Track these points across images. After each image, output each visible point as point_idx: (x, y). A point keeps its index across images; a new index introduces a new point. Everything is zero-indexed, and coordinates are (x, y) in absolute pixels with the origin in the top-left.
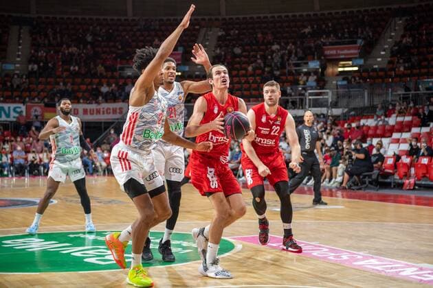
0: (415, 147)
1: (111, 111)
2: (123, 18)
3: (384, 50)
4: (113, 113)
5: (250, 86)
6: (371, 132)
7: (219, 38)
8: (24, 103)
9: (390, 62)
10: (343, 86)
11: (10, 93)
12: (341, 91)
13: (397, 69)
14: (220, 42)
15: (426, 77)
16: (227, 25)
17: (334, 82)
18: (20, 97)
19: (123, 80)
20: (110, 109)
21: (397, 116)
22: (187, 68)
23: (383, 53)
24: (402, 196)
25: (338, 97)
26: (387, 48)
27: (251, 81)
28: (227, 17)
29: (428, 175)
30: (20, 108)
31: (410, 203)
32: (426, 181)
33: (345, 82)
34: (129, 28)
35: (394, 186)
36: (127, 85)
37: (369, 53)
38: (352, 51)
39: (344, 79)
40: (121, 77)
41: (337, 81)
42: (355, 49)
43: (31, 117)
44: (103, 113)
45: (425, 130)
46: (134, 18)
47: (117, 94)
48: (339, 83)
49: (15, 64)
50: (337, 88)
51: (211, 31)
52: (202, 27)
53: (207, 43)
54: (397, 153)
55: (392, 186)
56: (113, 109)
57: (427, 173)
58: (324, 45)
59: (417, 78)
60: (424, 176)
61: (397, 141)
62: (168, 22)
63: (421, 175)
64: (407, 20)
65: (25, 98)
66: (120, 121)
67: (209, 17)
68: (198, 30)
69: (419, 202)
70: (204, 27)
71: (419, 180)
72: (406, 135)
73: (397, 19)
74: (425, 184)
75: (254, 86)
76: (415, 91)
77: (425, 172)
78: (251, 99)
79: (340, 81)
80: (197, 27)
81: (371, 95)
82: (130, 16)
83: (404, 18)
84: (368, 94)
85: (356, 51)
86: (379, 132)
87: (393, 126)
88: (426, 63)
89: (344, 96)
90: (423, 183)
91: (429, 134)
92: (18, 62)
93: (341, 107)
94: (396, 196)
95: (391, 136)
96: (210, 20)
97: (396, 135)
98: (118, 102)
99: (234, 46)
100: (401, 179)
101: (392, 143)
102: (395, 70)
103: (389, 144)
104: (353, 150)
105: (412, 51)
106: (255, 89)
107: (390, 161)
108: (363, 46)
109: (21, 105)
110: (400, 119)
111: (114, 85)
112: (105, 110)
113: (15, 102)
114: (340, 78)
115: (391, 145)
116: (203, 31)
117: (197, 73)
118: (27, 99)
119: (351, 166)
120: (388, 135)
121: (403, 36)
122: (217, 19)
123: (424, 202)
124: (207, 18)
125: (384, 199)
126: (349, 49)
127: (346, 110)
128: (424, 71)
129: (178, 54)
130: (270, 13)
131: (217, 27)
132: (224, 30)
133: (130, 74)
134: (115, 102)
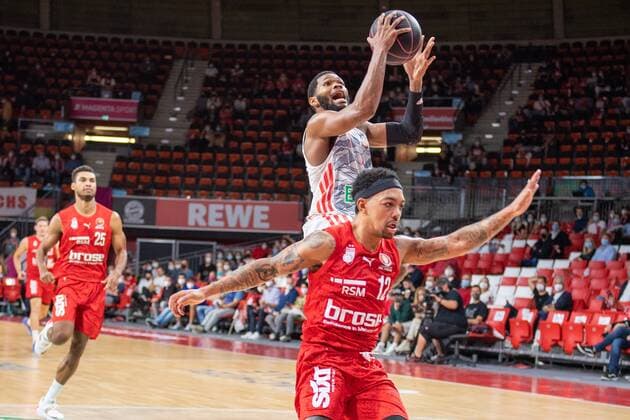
0: (541, 294)
1: (5, 201)
2: (32, 31)
3: (498, 121)
4: (8, 206)
5: (260, 172)
6: (468, 264)
7: (208, 81)
9: (507, 143)
10: (423, 181)
12: (420, 189)
13: (518, 156)
14: (209, 88)
15: (567, 172)
16: (222, 57)
17: (409, 172)
19: (29, 147)
21: (514, 239)
22: (146, 132)
23: (495, 125)
24: (515, 378)
25: (414, 199)
26: (503, 117)
27: (262, 162)
28: (224, 43)
29: (561, 343)
31: (528, 390)
32: (558, 353)
33: (427, 174)
34: (41, 50)
35: (504, 360)
36: (35, 155)
37: (472, 124)
38: (443, 119)
39: (426, 168)
40: (25, 140)
41: (413, 171)
42: (449, 116)
45: (561, 264)
46: (54, 32)
47: (17, 172)
48: (418, 174)
50: (413, 184)
51: (192, 66)
52: (176, 57)
53: (185, 88)
54: (512, 303)
55: (500, 360)
56: (8, 198)
57: (561, 339)
58: (394, 105)
59: (551, 172)
60: (556, 344)
61: (513, 282)
62: (115, 45)
63: (551, 343)
64: (541, 69)
66: (20, 220)
67: (190, 40)
68: (170, 63)
69: (545, 388)
70: (180, 58)
71: (547, 351)
72: (528, 273)
73: (524, 65)
74: (555, 359)
75: (267, 171)
76: (548, 195)
77: (558, 338)
78: (261, 195)
79: (418, 170)
80: (168, 57)
81: (471, 199)
82: (45, 29)
83: (536, 66)
84: (467, 197)
85: (450, 120)
86: (482, 264)
87: (507, 256)
88: (568, 148)
89: (424, 198)
90: (553, 356)
91: (567, 272)
93: (417, 218)
94: (505, 377)
95: (502, 273)
96: (192, 45)
97: (510, 272)
98: (19, 186)
99: (235, 96)
100: (515, 348)
101: (503, 284)
102: (515, 159)
103: (499, 286)
104: (438, 295)
105: (546, 124)
106: (266, 178)
107: (499, 317)
108: (463, 110)
110: (519, 244)
111: (11, 154)
114: (420, 165)
115: (502, 288)
116: (179, 65)
117: (165, 142)
119: (430, 321)
120: (497, 270)
121: (534, 97)
122: (205, 45)
123: (555, 389)
124: (186, 41)
125: (485, 381)
126: (438, 114)
127: (426, 223)
128: (565, 161)
129: (132, 104)
130: (302, 39)
131: (204, 59)
132: (216, 65)
133: (41, 135)
134: (11, 185)
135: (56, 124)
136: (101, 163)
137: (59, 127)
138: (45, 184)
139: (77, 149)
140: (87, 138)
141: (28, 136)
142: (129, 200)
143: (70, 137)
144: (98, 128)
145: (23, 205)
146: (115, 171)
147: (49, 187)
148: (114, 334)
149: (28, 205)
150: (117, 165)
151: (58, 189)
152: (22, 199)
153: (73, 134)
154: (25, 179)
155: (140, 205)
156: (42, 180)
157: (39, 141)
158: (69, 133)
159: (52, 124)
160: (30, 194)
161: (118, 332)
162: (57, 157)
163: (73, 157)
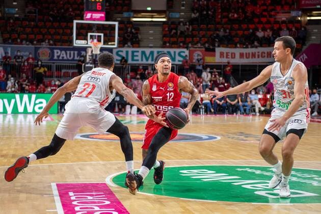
1: (266, 55)
4: (268, 57)
8: (187, 48)
11: (175, 39)
18: (184, 43)
19: (278, 26)
20: (264, 53)
30: (184, 52)
36: (281, 29)
40: (277, 22)
43: (194, 61)
44: (258, 57)
49: (180, 12)
56: (268, 53)
65: (188, 44)
92: (182, 11)
109: (185, 50)
112: (260, 54)
113: (179, 47)
118: (190, 45)
133: (284, 19)
134: (269, 46)
135: (292, 12)
136: (316, 31)
137: (294, 14)
139: (303, 25)
140: (308, 18)
141: (278, 20)
143: (299, 18)
144: (314, 12)
153: (301, 17)
157: (283, 22)
158: (299, 16)
159: (290, 13)
162: (294, 29)
163: (303, 29)
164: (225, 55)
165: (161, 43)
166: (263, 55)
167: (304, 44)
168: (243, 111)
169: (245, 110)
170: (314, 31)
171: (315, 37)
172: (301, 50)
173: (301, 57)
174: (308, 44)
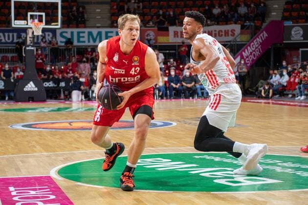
1: (223, 34)
4: (225, 36)
20: (222, 31)
44: (216, 36)
56: (225, 31)
66: (232, 43)
98: (231, 24)
111: (225, 7)
112: (217, 32)
134: (227, 24)
136: (277, 6)
138: (245, 22)
142: (293, 27)
145: (233, 35)
146: (285, 10)
147: (247, 23)
148: (289, 105)
149: (236, 34)
150: (285, 7)
151: (252, 24)
152: (233, 31)
154: (234, 20)
155: (300, 28)
156: (243, 19)
160: (237, 28)
161: (292, 104)
162: (252, 6)
163: (262, 5)
164: (179, 34)
165: (109, 22)
166: (221, 33)
167: (263, 21)
168: (200, 94)
169: (203, 93)
170: (274, 6)
171: (275, 14)
172: (261, 28)
173: (261, 35)
174: (268, 21)
